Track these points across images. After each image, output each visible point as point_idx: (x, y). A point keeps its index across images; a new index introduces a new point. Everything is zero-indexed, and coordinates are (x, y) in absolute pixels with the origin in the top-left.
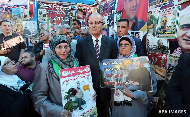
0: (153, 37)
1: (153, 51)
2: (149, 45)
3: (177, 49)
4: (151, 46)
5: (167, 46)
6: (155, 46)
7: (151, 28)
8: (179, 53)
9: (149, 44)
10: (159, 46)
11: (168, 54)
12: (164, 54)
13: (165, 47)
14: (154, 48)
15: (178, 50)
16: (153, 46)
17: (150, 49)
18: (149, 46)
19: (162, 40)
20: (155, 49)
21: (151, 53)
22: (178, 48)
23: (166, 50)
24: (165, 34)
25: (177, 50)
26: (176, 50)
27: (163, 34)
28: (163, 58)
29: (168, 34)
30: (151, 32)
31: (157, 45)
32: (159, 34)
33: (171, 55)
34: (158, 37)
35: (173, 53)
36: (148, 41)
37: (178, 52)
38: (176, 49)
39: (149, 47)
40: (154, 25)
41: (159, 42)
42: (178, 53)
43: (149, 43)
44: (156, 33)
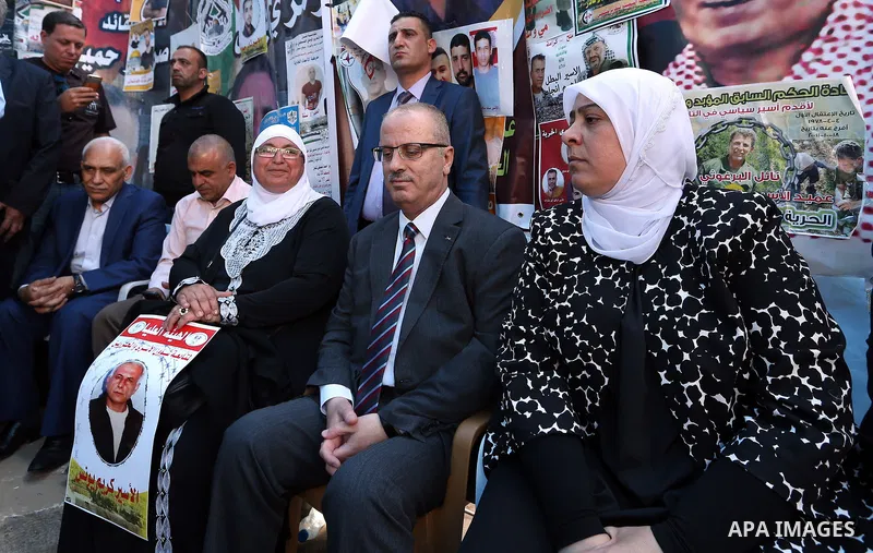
2: (546, 80)
3: (679, 58)
4: (553, 86)
5: (627, 60)
6: (573, 79)
8: (688, 77)
9: (547, 74)
10: (591, 73)
13: (619, 64)
15: (683, 63)
16: (562, 83)
17: (551, 103)
18: (544, 86)
22: (680, 52)
25: (676, 66)
26: (671, 65)
30: (547, 12)
31: (583, 68)
32: (589, 12)
34: (583, 26)
36: (538, 63)
37: (681, 73)
38: (673, 59)
39: (546, 93)
41: (589, 52)
42: (681, 78)
43: (543, 69)
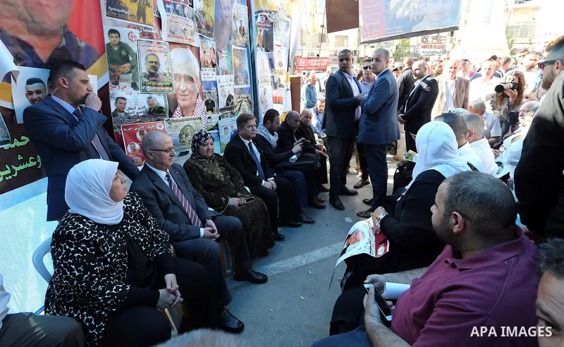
0: (135, 92)
1: (138, 120)
2: (127, 108)
4: (131, 111)
6: (142, 110)
7: (125, 72)
9: (128, 106)
10: (150, 109)
11: (166, 119)
12: (159, 120)
13: (162, 108)
14: (142, 114)
16: (136, 111)
17: (129, 118)
18: (125, 111)
19: (154, 96)
20: (143, 116)
21: (131, 126)
23: (164, 112)
24: (160, 86)
27: (156, 86)
28: (158, 128)
29: (164, 86)
30: (126, 80)
31: (147, 107)
32: (148, 87)
33: (171, 119)
34: (145, 91)
35: (174, 115)
36: (121, 101)
37: (178, 113)
39: (126, 114)
40: (132, 67)
41: (149, 102)
43: (125, 104)
44: (139, 84)
